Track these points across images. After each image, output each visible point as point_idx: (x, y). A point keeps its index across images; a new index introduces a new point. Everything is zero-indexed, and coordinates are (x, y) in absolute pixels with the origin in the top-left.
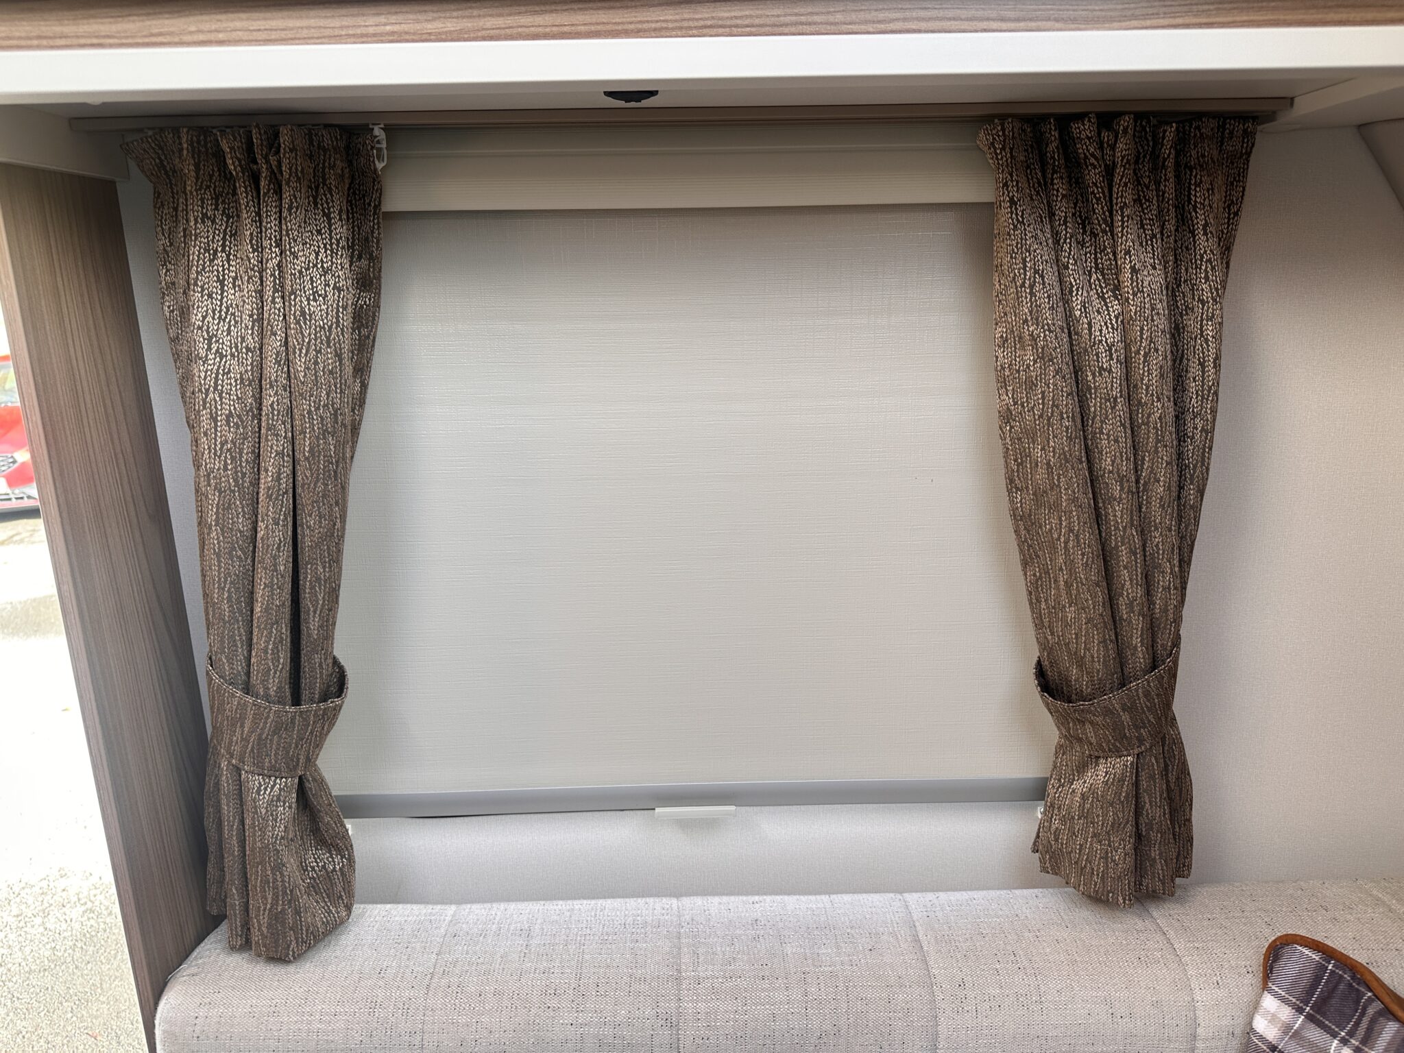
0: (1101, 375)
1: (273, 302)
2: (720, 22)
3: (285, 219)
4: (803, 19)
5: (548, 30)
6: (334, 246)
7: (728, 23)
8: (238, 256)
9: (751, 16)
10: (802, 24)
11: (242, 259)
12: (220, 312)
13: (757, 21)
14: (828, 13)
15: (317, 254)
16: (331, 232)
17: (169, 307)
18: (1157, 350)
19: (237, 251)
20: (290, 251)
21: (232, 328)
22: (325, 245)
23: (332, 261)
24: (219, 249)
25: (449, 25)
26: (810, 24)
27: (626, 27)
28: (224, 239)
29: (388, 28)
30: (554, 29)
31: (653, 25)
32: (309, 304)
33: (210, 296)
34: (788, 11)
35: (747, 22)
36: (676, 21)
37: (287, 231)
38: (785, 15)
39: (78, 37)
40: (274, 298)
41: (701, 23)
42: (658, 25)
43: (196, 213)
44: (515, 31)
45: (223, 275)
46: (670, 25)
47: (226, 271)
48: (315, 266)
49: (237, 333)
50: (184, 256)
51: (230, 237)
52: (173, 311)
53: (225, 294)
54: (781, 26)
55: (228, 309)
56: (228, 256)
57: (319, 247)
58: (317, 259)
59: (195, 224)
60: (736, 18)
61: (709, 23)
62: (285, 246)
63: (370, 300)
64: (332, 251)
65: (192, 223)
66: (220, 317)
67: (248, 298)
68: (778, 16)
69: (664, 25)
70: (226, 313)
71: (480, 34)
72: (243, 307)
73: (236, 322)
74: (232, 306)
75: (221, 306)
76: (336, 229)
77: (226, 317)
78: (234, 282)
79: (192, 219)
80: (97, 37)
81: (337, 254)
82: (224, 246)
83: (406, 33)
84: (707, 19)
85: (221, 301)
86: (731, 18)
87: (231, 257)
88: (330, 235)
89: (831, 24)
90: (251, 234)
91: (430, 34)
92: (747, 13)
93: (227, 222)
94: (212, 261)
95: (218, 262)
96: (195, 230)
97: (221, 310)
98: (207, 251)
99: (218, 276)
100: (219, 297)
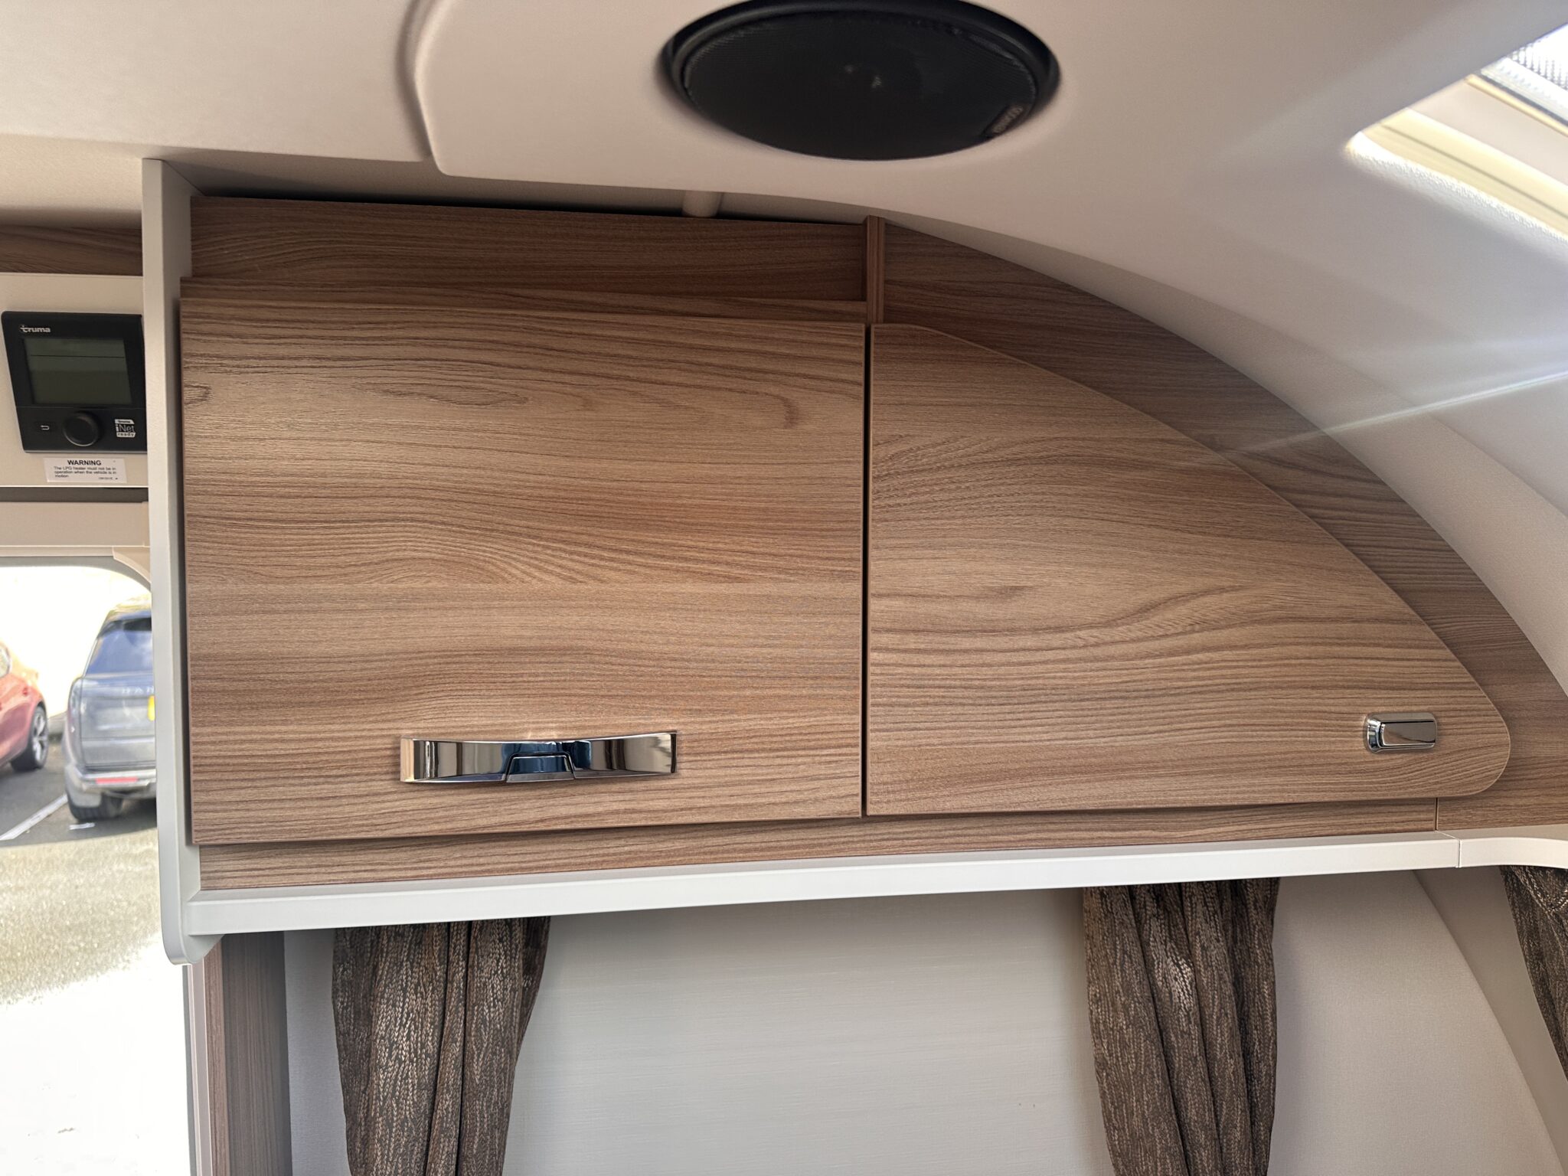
0: (1182, 1037)
1: (457, 1012)
2: (895, 836)
3: (475, 938)
4: (960, 832)
5: (758, 845)
6: (513, 951)
7: (902, 836)
8: (422, 964)
9: (919, 831)
10: (959, 836)
11: (426, 969)
12: (401, 1018)
13: (924, 835)
14: (979, 828)
15: (498, 961)
16: (511, 938)
17: (342, 1003)
18: (1226, 1014)
19: (421, 959)
20: (478, 966)
21: (412, 1033)
22: (505, 953)
23: (510, 965)
24: (405, 959)
25: (677, 844)
26: (965, 836)
27: (820, 841)
28: (409, 949)
29: (626, 848)
30: (763, 844)
31: (842, 840)
32: (489, 1012)
33: (394, 1005)
34: (948, 827)
35: (915, 836)
36: (860, 836)
37: (477, 949)
38: (946, 830)
40: (457, 1008)
41: (880, 837)
42: (846, 839)
43: (389, 933)
44: (731, 847)
45: (406, 983)
46: (855, 839)
47: (410, 978)
48: (496, 972)
49: (417, 1038)
50: (368, 964)
51: (415, 945)
52: (346, 1008)
53: (407, 1000)
54: (943, 838)
55: (409, 1016)
56: (411, 964)
57: (500, 954)
58: (498, 965)
59: (388, 942)
60: (907, 832)
61: (886, 837)
62: (473, 961)
63: (532, 982)
64: (511, 958)
65: (385, 942)
66: (400, 1024)
67: (431, 1007)
68: (940, 831)
69: (851, 839)
70: (407, 1019)
71: (702, 850)
72: (425, 1014)
73: (416, 1028)
74: (412, 1012)
75: (402, 1013)
76: (516, 935)
77: (406, 1023)
78: (416, 989)
79: (385, 937)
81: (515, 958)
82: (408, 955)
83: (641, 852)
84: (884, 834)
85: (403, 1008)
86: (904, 833)
87: (415, 964)
88: (510, 941)
89: (981, 835)
90: (440, 949)
91: (661, 852)
92: (916, 829)
93: (413, 932)
94: (398, 972)
95: (403, 971)
96: (387, 947)
97: (402, 1016)
98: (396, 964)
99: (402, 985)
100: (401, 1004)
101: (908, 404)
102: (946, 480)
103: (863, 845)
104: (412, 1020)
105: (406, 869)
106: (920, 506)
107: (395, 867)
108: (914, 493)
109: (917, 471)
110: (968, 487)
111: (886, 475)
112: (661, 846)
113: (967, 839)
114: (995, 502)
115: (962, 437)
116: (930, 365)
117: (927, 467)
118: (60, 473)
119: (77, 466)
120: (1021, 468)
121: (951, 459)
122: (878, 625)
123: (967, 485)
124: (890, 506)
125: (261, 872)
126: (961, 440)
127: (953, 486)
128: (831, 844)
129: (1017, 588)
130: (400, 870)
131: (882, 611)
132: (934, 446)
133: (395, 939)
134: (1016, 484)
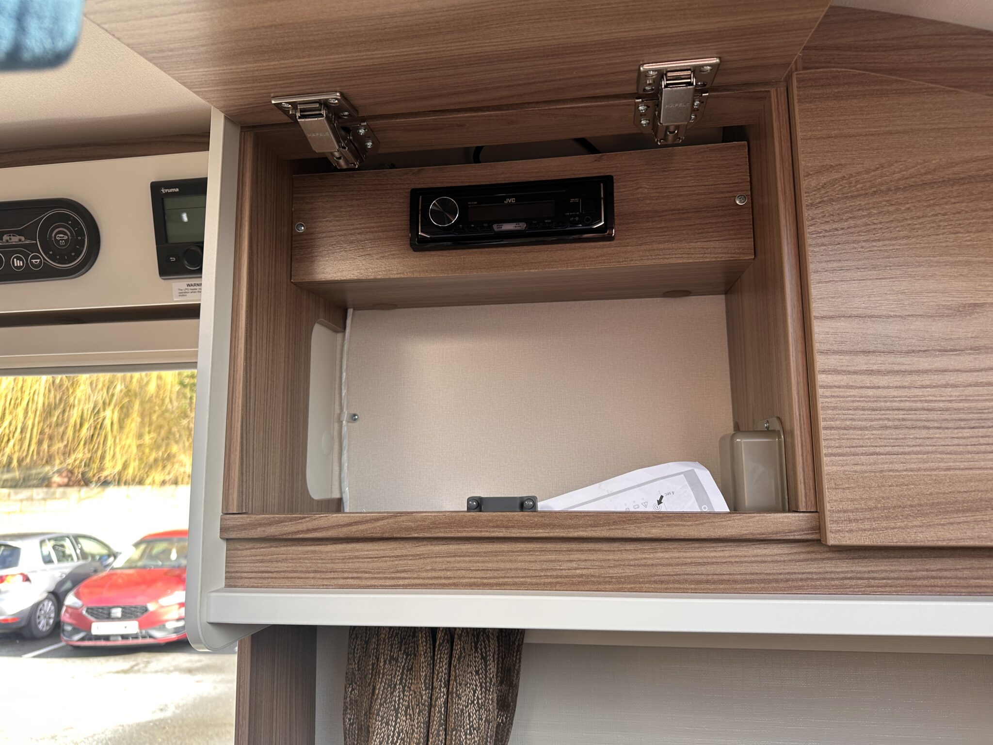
1: (438, 735)
2: (859, 575)
3: (455, 667)
4: (934, 574)
5: (710, 577)
6: (488, 684)
7: (866, 576)
8: (412, 688)
9: (886, 571)
10: (933, 578)
11: (415, 693)
12: (393, 737)
13: (892, 575)
14: (956, 570)
15: (475, 692)
16: (486, 672)
17: (350, 720)
19: (411, 684)
20: (456, 694)
22: (481, 685)
23: (485, 697)
24: (398, 682)
25: (628, 571)
26: (940, 578)
27: (776, 577)
28: (402, 673)
29: (578, 571)
30: (715, 577)
31: (800, 576)
32: (466, 738)
33: (387, 724)
34: (919, 567)
35: (883, 575)
36: (820, 573)
37: (455, 677)
38: (917, 571)
39: (343, 572)
40: (438, 731)
41: (842, 575)
42: (804, 576)
43: (385, 656)
44: (682, 577)
45: (398, 705)
46: (815, 577)
47: (401, 701)
48: (473, 702)
50: (369, 685)
51: (407, 672)
52: (352, 724)
53: (399, 720)
54: (915, 579)
55: (399, 735)
56: (404, 688)
57: (476, 685)
58: (474, 696)
59: (384, 665)
60: (873, 572)
61: (849, 575)
62: (453, 689)
63: (506, 718)
64: (486, 689)
65: (382, 664)
67: (417, 728)
68: (911, 571)
69: (809, 576)
70: (398, 738)
71: (652, 579)
72: (412, 734)
74: (402, 732)
75: (394, 732)
76: (490, 669)
78: (406, 712)
79: (382, 660)
80: (357, 572)
81: (489, 691)
82: (401, 679)
83: (592, 576)
84: (847, 572)
85: (395, 727)
86: (869, 572)
87: (406, 688)
88: (486, 675)
89: (960, 578)
90: (426, 675)
91: (612, 577)
92: (882, 568)
93: (406, 659)
94: (392, 693)
95: (396, 693)
96: (384, 669)
97: (394, 735)
98: (390, 686)
99: (395, 706)
100: (393, 724)
101: (836, 136)
102: (884, 203)
103: (823, 583)
104: (402, 739)
105: (385, 578)
106: (858, 229)
107: (376, 576)
108: (851, 218)
109: (852, 197)
110: (909, 208)
111: (820, 203)
112: (611, 571)
113: (944, 582)
114: (941, 221)
115: (896, 162)
116: (855, 101)
117: (863, 192)
118: (182, 294)
119: (192, 287)
120: (965, 186)
121: (887, 183)
122: (824, 347)
123: (907, 206)
124: (826, 231)
125: (270, 575)
126: (896, 165)
127: (891, 209)
128: (787, 581)
129: (975, 305)
130: (380, 578)
131: (828, 333)
132: (867, 172)
133: (390, 663)
134: (962, 202)
